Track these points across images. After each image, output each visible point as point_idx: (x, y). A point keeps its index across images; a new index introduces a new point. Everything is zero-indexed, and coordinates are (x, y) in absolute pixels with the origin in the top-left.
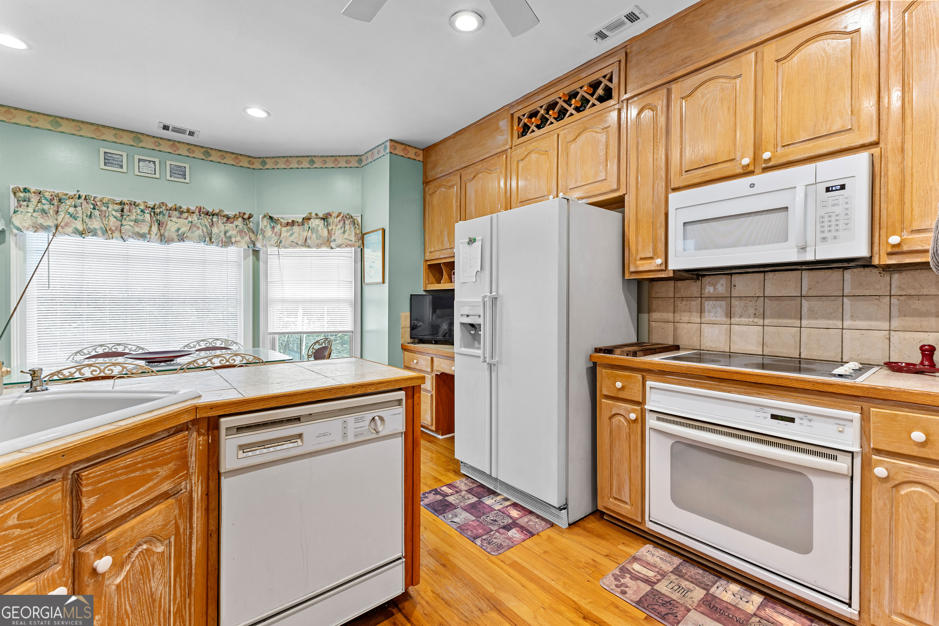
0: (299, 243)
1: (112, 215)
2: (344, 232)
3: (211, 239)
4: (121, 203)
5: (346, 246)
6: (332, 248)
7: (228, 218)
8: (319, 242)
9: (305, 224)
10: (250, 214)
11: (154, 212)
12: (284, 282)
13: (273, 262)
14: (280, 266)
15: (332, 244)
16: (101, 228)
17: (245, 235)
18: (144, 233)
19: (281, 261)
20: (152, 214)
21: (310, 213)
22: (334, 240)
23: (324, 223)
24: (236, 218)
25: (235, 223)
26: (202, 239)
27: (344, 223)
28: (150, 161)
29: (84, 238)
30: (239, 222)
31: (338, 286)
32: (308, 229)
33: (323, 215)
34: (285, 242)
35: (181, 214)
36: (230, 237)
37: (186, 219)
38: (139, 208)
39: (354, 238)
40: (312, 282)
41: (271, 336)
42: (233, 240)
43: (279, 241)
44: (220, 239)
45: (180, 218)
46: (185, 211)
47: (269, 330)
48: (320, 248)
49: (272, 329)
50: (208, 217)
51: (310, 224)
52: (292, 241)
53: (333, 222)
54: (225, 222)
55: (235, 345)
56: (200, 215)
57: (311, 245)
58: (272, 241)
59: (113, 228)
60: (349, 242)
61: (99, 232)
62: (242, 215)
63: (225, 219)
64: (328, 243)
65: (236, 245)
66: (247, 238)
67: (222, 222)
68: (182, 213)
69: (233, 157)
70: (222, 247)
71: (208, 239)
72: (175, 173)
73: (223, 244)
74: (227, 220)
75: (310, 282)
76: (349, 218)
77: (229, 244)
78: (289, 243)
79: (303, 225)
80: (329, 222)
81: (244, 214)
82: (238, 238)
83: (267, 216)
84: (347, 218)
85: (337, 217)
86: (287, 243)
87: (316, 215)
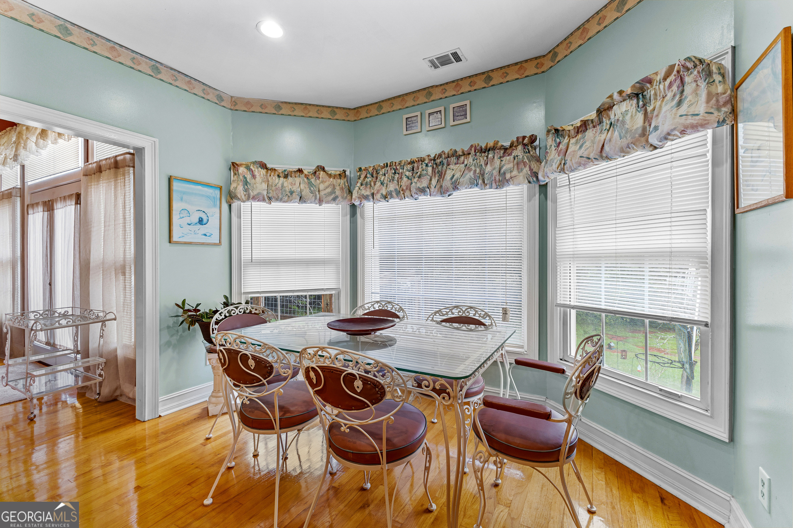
0: (592, 156)
1: (405, 175)
2: (680, 103)
3: (484, 182)
4: (412, 162)
5: (683, 132)
6: (655, 148)
7: (506, 149)
8: (625, 142)
9: (604, 119)
10: (532, 135)
11: (436, 164)
12: (575, 227)
13: (563, 198)
14: (571, 202)
15: (653, 139)
16: (396, 190)
17: (523, 166)
18: (423, 187)
19: (572, 193)
20: (435, 166)
21: (611, 97)
22: (656, 128)
23: (638, 103)
24: (515, 147)
25: (513, 154)
26: (473, 183)
27: (682, 82)
28: (437, 112)
29: (388, 201)
30: (519, 151)
31: (669, 224)
32: (608, 126)
33: (633, 86)
34: (571, 160)
35: (458, 159)
36: (505, 173)
37: (463, 163)
38: (425, 163)
39: (704, 105)
40: (618, 221)
41: (562, 309)
42: (508, 176)
43: (563, 162)
44: (493, 178)
45: (457, 164)
46: (461, 154)
47: (558, 300)
48: (628, 153)
49: (562, 299)
50: (483, 154)
51: (612, 117)
52: (581, 157)
53: (655, 94)
54: (502, 155)
55: (488, 318)
56: (475, 155)
57: (611, 154)
58: (554, 164)
59: (405, 188)
60: (691, 120)
61: (394, 194)
62: (521, 140)
63: (502, 152)
64: (643, 139)
65: (512, 182)
66: (526, 170)
67: (499, 156)
68: (458, 157)
69: (517, 69)
70: (497, 188)
71: (480, 181)
72: (458, 116)
73: (497, 184)
74: (504, 153)
75: (614, 222)
76: (695, 66)
77: (503, 183)
78: (577, 160)
79: (601, 122)
80: (648, 97)
81: (524, 137)
82: (515, 173)
83: (551, 130)
84: (688, 69)
85: (665, 79)
86: (573, 161)
87: (621, 92)
